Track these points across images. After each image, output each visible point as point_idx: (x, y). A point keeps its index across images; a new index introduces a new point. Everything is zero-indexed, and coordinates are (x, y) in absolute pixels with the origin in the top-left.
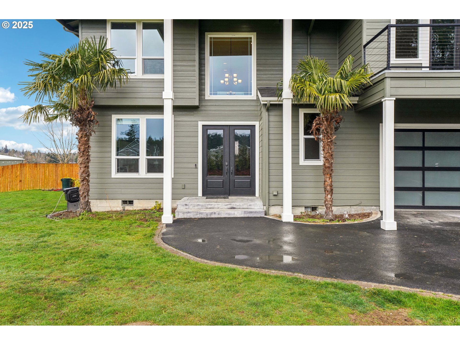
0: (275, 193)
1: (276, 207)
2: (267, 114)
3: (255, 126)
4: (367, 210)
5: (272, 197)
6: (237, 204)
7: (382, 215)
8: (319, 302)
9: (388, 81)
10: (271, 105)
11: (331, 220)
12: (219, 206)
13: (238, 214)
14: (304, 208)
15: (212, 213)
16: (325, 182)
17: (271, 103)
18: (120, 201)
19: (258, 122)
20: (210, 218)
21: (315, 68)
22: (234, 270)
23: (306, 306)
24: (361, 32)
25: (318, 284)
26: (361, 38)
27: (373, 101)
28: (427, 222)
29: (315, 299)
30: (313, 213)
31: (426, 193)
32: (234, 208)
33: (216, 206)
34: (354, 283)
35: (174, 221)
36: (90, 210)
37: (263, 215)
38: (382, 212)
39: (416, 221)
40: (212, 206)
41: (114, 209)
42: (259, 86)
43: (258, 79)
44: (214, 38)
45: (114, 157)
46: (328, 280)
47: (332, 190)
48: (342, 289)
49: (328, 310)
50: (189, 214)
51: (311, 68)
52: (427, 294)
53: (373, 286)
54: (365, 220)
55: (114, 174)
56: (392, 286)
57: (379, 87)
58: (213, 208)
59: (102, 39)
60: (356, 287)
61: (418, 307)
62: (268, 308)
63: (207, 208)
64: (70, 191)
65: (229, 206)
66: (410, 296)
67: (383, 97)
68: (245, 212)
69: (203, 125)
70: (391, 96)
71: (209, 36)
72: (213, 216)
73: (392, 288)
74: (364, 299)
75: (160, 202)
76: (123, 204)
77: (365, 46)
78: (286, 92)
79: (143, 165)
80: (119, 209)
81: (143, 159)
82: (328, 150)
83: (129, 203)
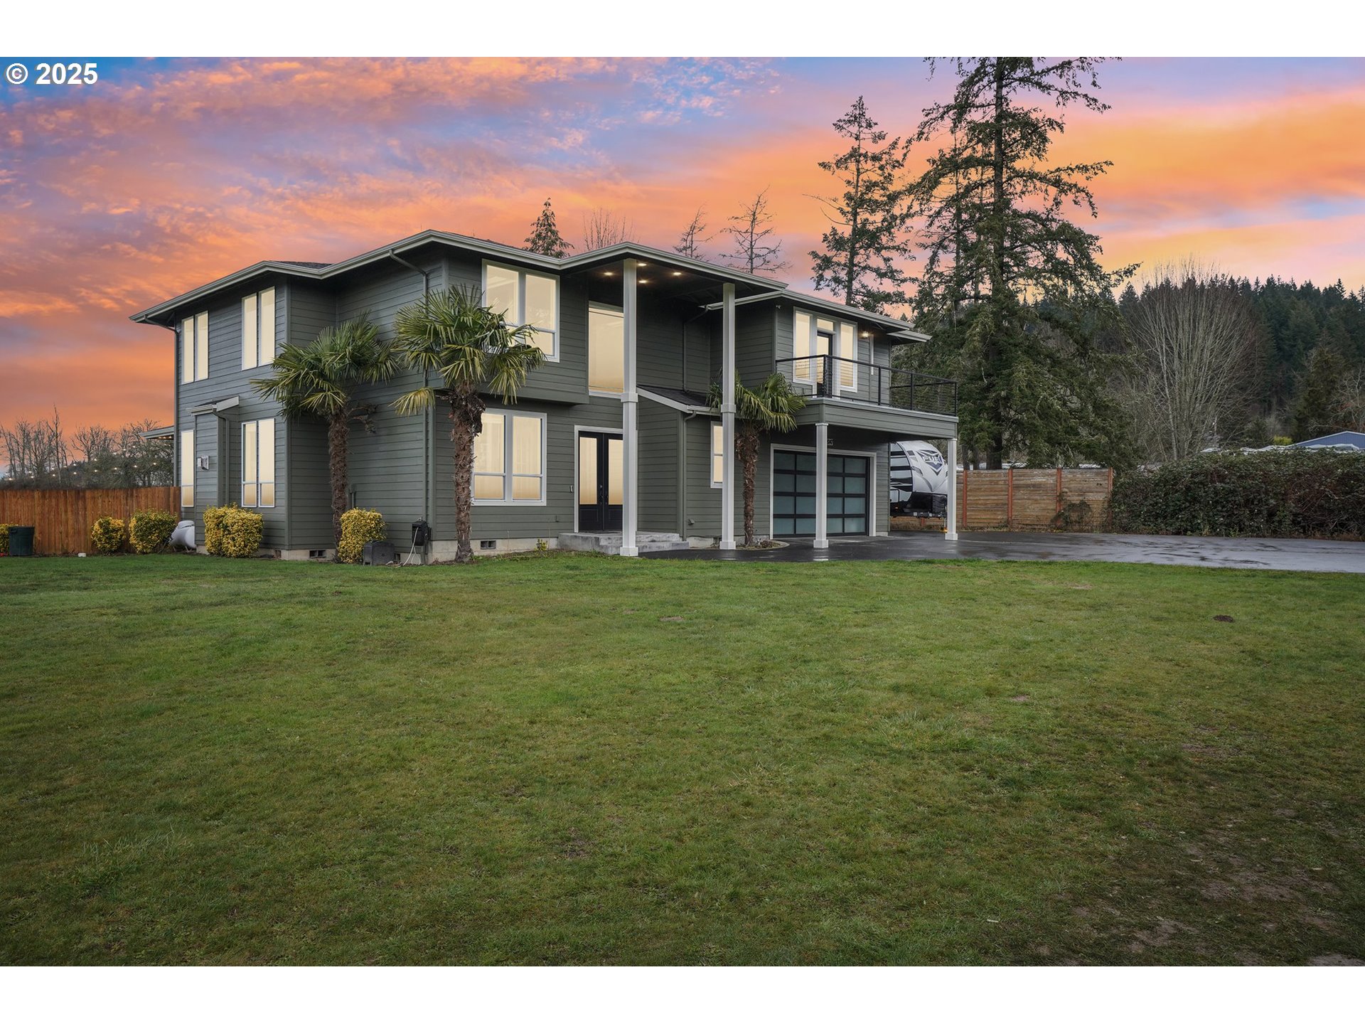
0: (693, 522)
5: (687, 527)
6: (657, 536)
9: (824, 407)
10: (698, 415)
17: (698, 413)
18: (479, 542)
27: (808, 422)
32: (654, 541)
47: (753, 515)
57: (811, 411)
65: (650, 539)
67: (818, 422)
75: (544, 540)
76: (482, 546)
77: (777, 361)
78: (730, 405)
79: (509, 486)
80: (479, 554)
81: (509, 477)
82: (752, 471)
83: (489, 546)
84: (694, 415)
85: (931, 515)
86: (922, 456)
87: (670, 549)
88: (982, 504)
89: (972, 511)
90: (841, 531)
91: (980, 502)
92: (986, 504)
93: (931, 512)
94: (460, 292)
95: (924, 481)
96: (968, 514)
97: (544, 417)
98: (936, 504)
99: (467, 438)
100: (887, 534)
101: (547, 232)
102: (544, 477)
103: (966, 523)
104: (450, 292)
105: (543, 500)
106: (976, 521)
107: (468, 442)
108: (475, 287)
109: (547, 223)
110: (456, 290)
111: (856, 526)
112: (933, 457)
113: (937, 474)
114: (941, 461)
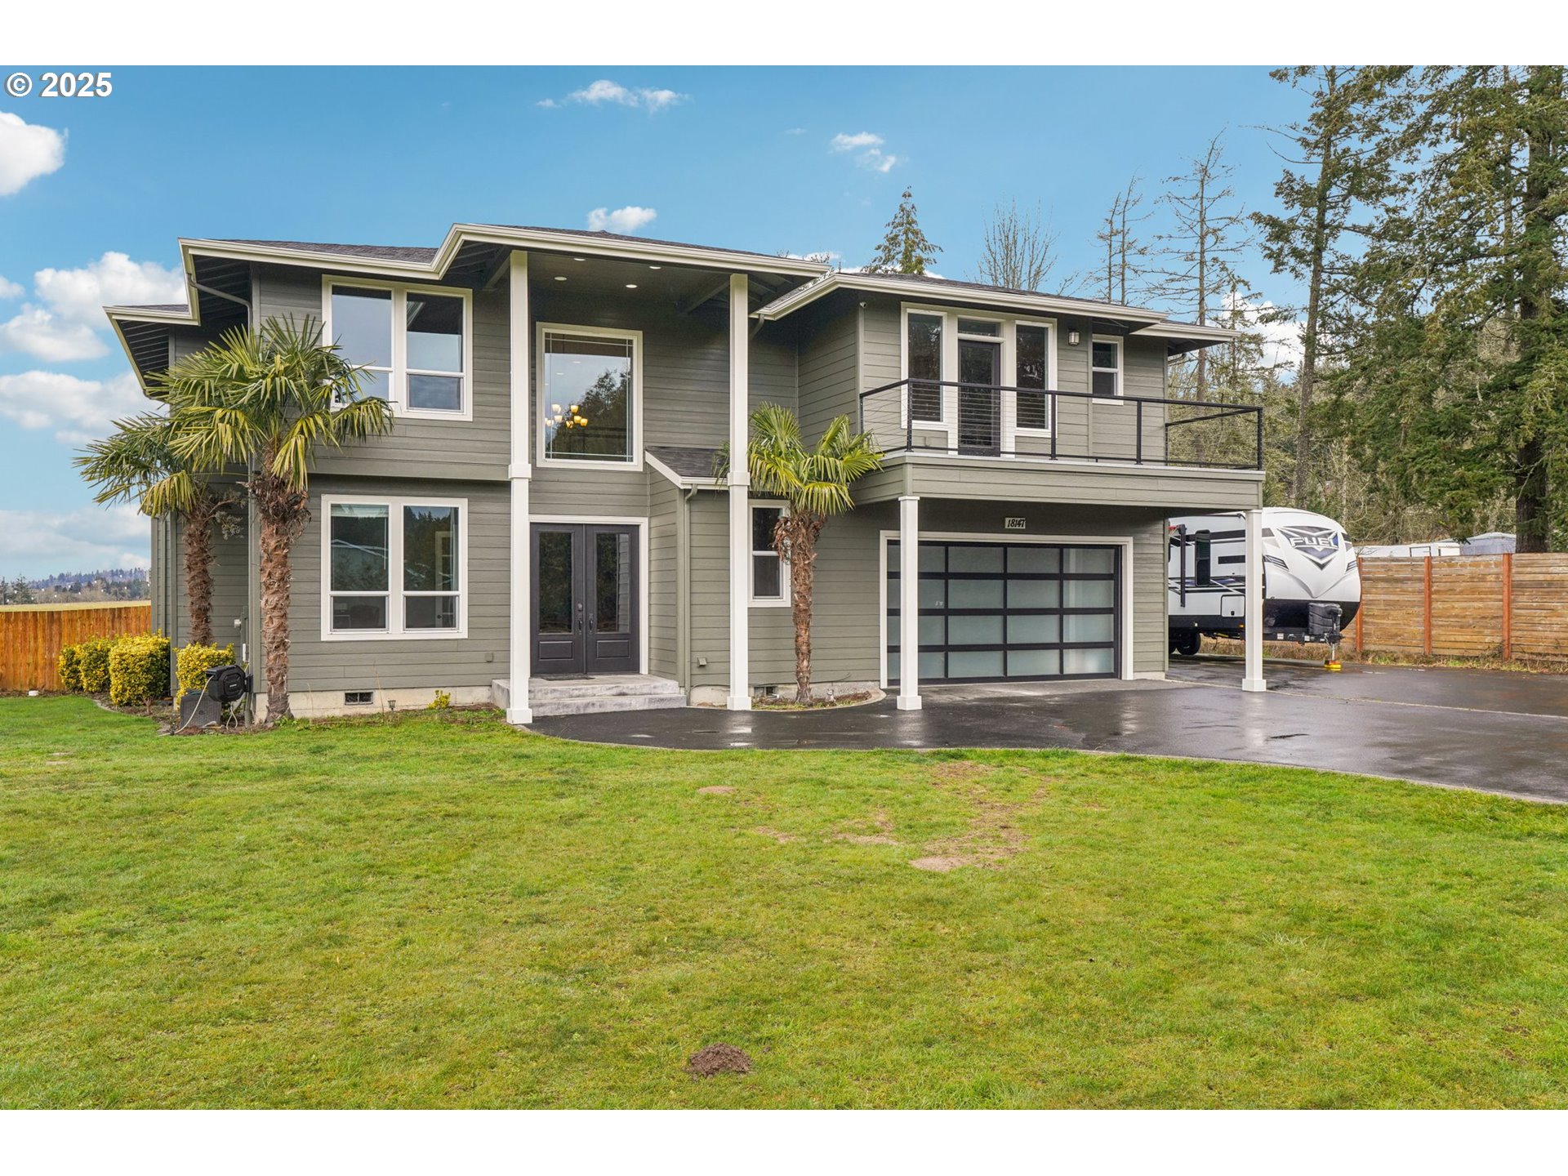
0: (703, 662)
1: (703, 689)
2: (686, 507)
3: (638, 526)
4: (861, 688)
5: (696, 669)
6: (631, 686)
8: (881, 762)
9: (909, 468)
10: (699, 491)
11: (811, 705)
12: (595, 691)
13: (637, 704)
14: (753, 690)
15: (587, 705)
16: (797, 637)
17: (700, 488)
18: (342, 695)
19: (646, 519)
20: (584, 715)
21: (780, 426)
23: (872, 766)
24: (855, 366)
26: (855, 378)
27: (885, 494)
28: (958, 699)
29: (876, 761)
30: (769, 698)
31: (951, 655)
32: (624, 694)
33: (590, 692)
35: (535, 719)
36: (292, 717)
37: (683, 704)
39: (944, 699)
40: (581, 693)
41: (327, 714)
42: (647, 444)
43: (647, 428)
44: (555, 335)
45: (327, 595)
47: (809, 652)
48: (899, 753)
49: (896, 766)
50: (541, 709)
51: (772, 426)
52: (986, 750)
54: (864, 702)
55: (328, 633)
56: (950, 748)
57: (894, 476)
58: (584, 696)
59: (310, 322)
61: (980, 758)
62: (832, 770)
63: (574, 697)
64: (225, 674)
65: (615, 691)
66: (970, 752)
67: (902, 494)
68: (651, 701)
69: (531, 524)
70: (914, 493)
71: (544, 329)
72: (590, 710)
74: (926, 758)
75: (446, 692)
76: (347, 700)
77: (862, 396)
78: (739, 476)
79: (396, 611)
80: (338, 713)
81: (396, 596)
82: (804, 580)
83: (361, 700)
84: (694, 491)
85: (1307, 638)
86: (1288, 537)
88: (1456, 616)
89: (1441, 626)
90: (1056, 671)
91: (1454, 612)
92: (1465, 616)
93: (1307, 633)
94: (283, 327)
95: (1291, 580)
96: (1433, 632)
97: (462, 504)
98: (1316, 620)
99: (273, 543)
100: (1163, 674)
101: (906, 233)
102: (462, 594)
103: (1430, 647)
104: (263, 328)
105: (461, 630)
106: (1448, 645)
107: (276, 549)
108: (311, 318)
109: (906, 221)
110: (275, 325)
111: (1092, 662)
112: (1317, 537)
113: (1322, 567)
114: (1336, 544)
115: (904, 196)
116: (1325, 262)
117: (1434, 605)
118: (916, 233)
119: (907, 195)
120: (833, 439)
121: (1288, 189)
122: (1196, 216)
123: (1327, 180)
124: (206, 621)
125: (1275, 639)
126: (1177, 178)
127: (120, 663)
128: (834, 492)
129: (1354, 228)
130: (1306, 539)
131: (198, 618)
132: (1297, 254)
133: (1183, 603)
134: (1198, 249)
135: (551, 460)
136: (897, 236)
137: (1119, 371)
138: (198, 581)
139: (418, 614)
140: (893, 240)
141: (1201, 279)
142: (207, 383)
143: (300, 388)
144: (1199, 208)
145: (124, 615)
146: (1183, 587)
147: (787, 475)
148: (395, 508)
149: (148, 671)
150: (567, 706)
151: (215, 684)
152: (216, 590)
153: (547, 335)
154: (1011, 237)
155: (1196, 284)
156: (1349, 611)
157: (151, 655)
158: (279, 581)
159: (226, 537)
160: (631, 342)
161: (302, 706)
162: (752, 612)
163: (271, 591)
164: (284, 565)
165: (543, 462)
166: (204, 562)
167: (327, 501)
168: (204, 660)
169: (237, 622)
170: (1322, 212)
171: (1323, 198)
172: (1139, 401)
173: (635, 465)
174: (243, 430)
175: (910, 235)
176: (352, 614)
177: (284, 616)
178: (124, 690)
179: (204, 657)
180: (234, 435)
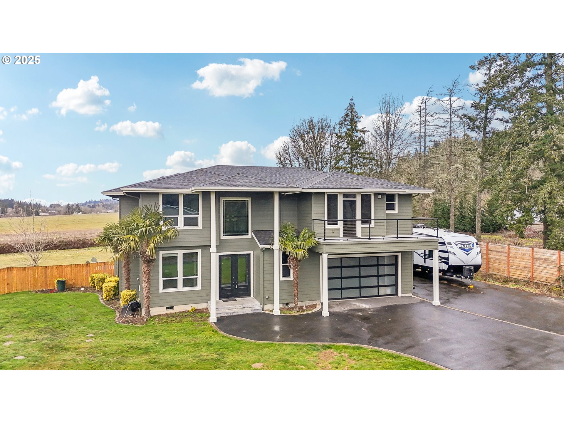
0: (267, 297)
1: (267, 305)
3: (250, 254)
4: (314, 302)
5: (265, 300)
6: (246, 305)
7: (322, 306)
8: (307, 351)
9: (324, 246)
10: (266, 249)
11: (298, 311)
12: (236, 307)
13: (248, 311)
14: (282, 305)
15: (233, 313)
16: (294, 291)
18: (165, 307)
19: (252, 253)
22: (273, 343)
23: (303, 353)
24: (311, 210)
25: (304, 345)
26: (311, 214)
27: (317, 251)
29: (305, 350)
30: (287, 307)
31: (343, 291)
32: (245, 308)
33: (234, 308)
34: (316, 343)
36: (151, 316)
37: (261, 311)
38: (322, 304)
40: (232, 308)
41: (161, 313)
42: (253, 230)
43: (253, 225)
44: (226, 201)
45: (161, 279)
46: (308, 343)
47: (298, 295)
48: (313, 346)
49: (310, 353)
51: (287, 229)
52: (338, 344)
53: (322, 343)
54: (314, 310)
55: (161, 290)
56: (328, 343)
57: (320, 246)
60: (317, 344)
61: (335, 348)
62: (292, 354)
63: (229, 309)
64: (133, 304)
65: (242, 307)
66: (333, 345)
67: (323, 253)
68: (252, 310)
69: (219, 255)
70: (326, 253)
71: (222, 199)
72: (234, 314)
73: (327, 344)
74: (320, 348)
75: (194, 305)
76: (167, 309)
77: (313, 220)
78: (276, 246)
79: (180, 283)
80: (164, 313)
81: (180, 279)
82: (296, 274)
83: (171, 308)
84: (264, 249)
86: (457, 245)
87: (250, 312)
88: (517, 266)
89: (512, 268)
91: (516, 264)
92: (520, 266)
93: (463, 276)
94: (149, 207)
95: (458, 259)
96: (510, 270)
97: (199, 251)
98: (465, 272)
99: (146, 269)
100: (412, 294)
101: (351, 112)
102: (199, 277)
103: (509, 275)
104: (143, 207)
105: (199, 287)
106: (514, 275)
107: (146, 271)
108: (156, 204)
109: (351, 109)
110: (146, 206)
111: (389, 291)
112: (466, 245)
113: (468, 255)
114: (473, 247)
115: (351, 100)
116: (487, 130)
117: (510, 261)
118: (354, 112)
119: (352, 100)
120: (304, 235)
121: (475, 106)
122: (449, 106)
123: (488, 103)
124: (129, 281)
125: (453, 276)
126: (442, 94)
127: (106, 289)
128: (303, 253)
129: (497, 119)
130: (463, 246)
131: (126, 280)
132: (478, 128)
133: (425, 262)
134: (449, 117)
135: (225, 236)
136: (348, 113)
137: (396, 202)
138: (127, 270)
139: (186, 283)
140: (347, 115)
141: (450, 128)
142: (128, 228)
143: (153, 229)
144: (449, 104)
145: (107, 264)
146: (425, 257)
147: (289, 249)
148: (180, 253)
149: (113, 291)
150: (228, 313)
151: (131, 307)
152: (131, 272)
153: (223, 201)
154: (388, 109)
155: (448, 129)
156: (477, 268)
157: (114, 286)
158: (147, 279)
159: (134, 259)
160: (248, 201)
161: (154, 311)
162: (280, 282)
163: (145, 282)
164: (149, 275)
165: (222, 237)
166: (128, 265)
167: (161, 253)
168: (128, 296)
169: (138, 279)
170: (486, 114)
171: (487, 109)
172: (397, 220)
173: (249, 236)
174: (138, 242)
175: (353, 113)
176: (168, 284)
177: (149, 289)
178: (107, 297)
179: (128, 295)
180: (135, 244)
